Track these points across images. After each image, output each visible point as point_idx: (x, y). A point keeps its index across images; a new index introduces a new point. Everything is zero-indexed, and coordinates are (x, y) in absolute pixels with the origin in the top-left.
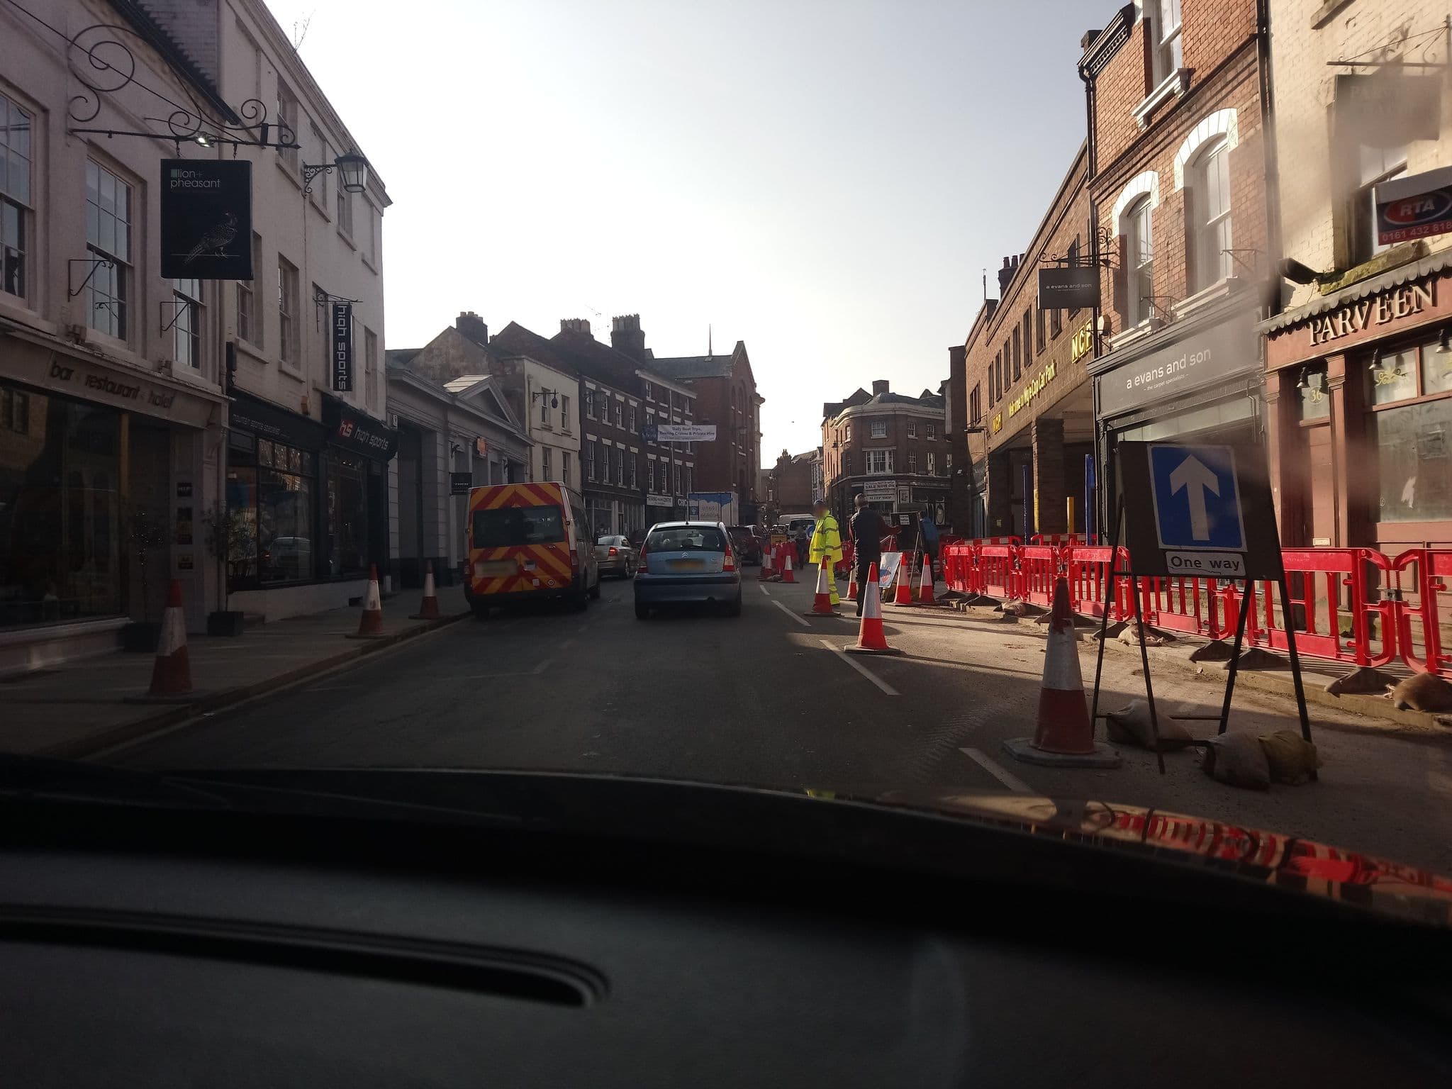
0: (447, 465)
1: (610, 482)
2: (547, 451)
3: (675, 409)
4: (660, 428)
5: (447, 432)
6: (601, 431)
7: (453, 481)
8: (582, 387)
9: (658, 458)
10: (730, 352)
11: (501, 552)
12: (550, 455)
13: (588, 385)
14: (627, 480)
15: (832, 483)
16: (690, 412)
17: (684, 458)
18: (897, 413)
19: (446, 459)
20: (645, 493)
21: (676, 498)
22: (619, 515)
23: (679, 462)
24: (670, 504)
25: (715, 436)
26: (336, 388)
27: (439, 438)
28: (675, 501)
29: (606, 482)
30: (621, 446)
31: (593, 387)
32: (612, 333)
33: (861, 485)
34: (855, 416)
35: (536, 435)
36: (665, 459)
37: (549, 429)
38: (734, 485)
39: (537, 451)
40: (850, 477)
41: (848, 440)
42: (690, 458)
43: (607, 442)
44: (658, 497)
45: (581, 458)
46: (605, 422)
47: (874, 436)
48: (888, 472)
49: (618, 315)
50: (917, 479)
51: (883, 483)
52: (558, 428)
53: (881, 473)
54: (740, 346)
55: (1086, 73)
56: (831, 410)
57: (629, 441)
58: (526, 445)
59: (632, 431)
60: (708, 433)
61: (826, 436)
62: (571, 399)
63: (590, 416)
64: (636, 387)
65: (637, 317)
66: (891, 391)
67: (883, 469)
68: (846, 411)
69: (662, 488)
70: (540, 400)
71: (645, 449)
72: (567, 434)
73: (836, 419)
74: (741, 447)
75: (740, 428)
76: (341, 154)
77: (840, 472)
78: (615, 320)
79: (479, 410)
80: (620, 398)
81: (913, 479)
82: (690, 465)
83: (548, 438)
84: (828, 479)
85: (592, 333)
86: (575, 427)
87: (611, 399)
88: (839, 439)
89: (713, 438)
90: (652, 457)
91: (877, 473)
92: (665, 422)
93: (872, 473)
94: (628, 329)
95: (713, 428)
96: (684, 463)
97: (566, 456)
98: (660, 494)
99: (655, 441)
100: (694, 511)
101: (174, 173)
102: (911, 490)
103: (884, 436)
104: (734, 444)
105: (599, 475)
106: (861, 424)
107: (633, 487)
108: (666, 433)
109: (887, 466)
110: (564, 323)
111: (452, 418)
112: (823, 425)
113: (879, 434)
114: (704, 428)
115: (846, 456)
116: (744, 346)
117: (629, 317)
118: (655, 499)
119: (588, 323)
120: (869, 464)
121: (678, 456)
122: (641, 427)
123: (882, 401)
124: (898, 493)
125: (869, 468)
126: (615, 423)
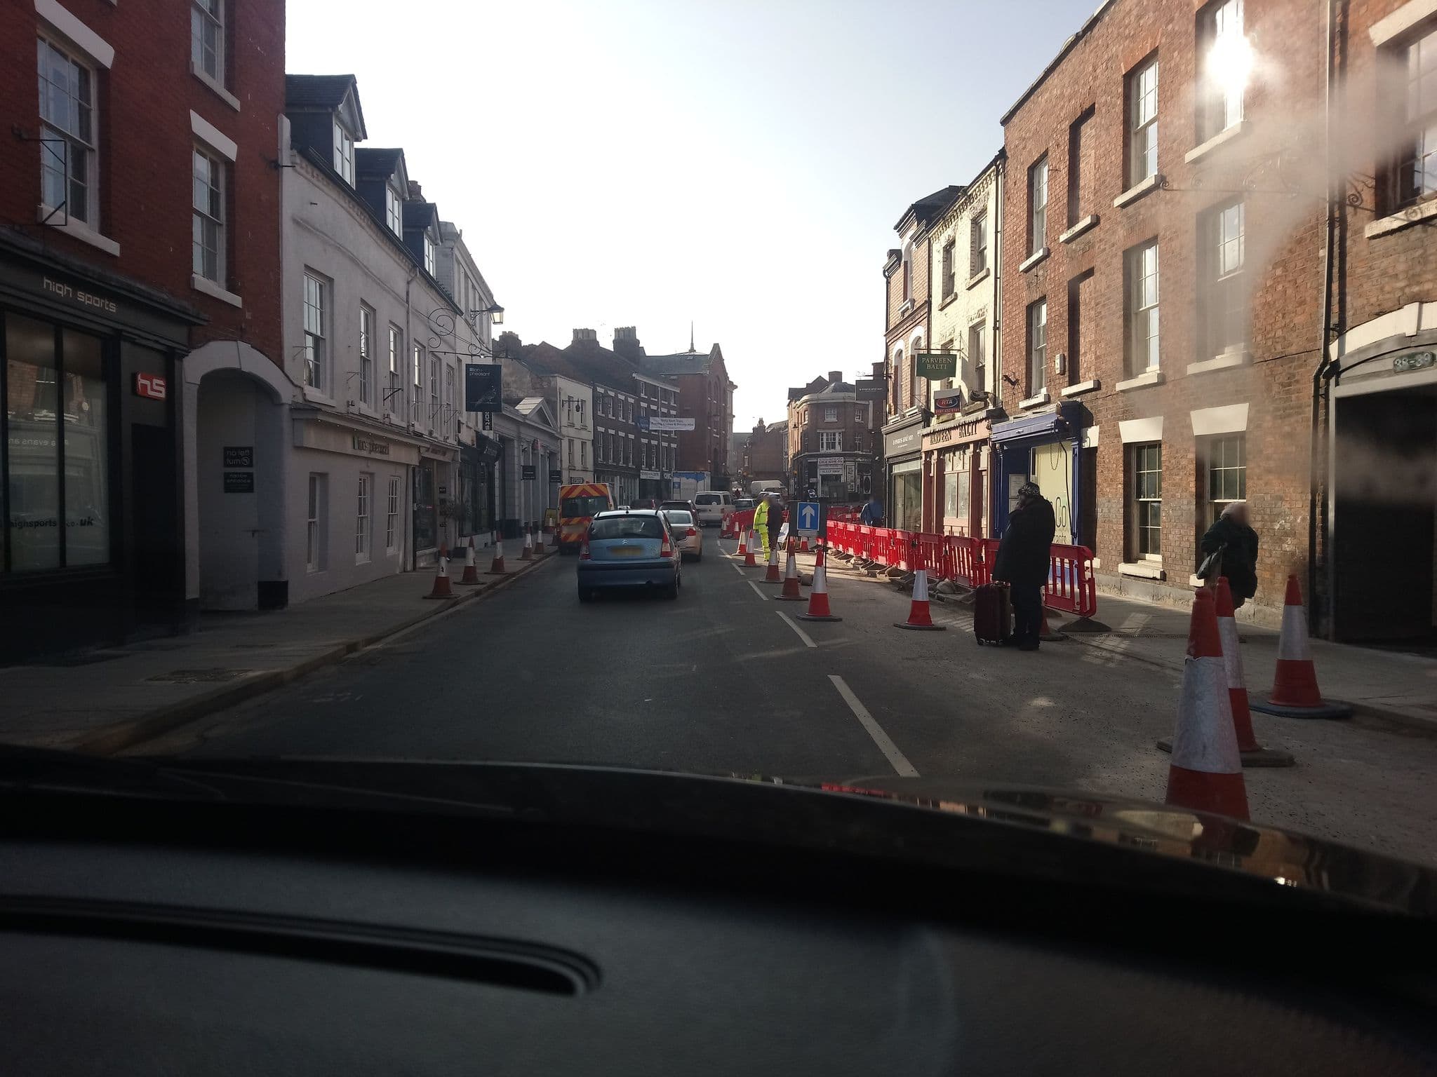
0: (519, 460)
1: (614, 462)
2: (571, 442)
3: (663, 402)
4: (652, 419)
5: (520, 440)
6: (608, 424)
7: (523, 471)
8: (594, 390)
9: (649, 442)
10: (708, 352)
11: (576, 520)
12: (573, 444)
13: (599, 389)
14: (626, 460)
15: (794, 457)
16: (675, 403)
17: (670, 440)
18: (847, 401)
19: (519, 457)
20: (639, 469)
21: (663, 473)
22: (620, 487)
23: (665, 444)
24: (658, 478)
25: (694, 427)
26: (484, 429)
27: (516, 444)
28: (662, 476)
29: (610, 462)
30: (622, 434)
31: (602, 391)
32: (613, 341)
33: (816, 460)
34: (812, 402)
35: (564, 431)
36: (654, 442)
37: (572, 425)
38: (709, 461)
39: (565, 443)
40: (806, 453)
41: (806, 422)
42: (673, 441)
43: (612, 432)
44: (650, 472)
45: (593, 444)
46: (610, 416)
47: (827, 420)
48: (838, 449)
49: (619, 326)
50: (862, 456)
51: (833, 459)
52: (578, 425)
53: (832, 451)
54: (716, 347)
55: (887, 274)
56: (794, 394)
57: (627, 429)
58: (556, 439)
59: (630, 422)
60: (689, 425)
61: (791, 415)
62: (587, 403)
63: (600, 413)
64: (633, 388)
65: (634, 328)
66: (844, 380)
67: (834, 447)
68: (805, 398)
69: (652, 465)
70: (566, 405)
71: (639, 435)
72: (584, 428)
73: (797, 403)
74: (715, 430)
75: (715, 416)
76: (489, 307)
77: (800, 449)
78: (617, 331)
79: (536, 423)
80: (621, 397)
81: (857, 456)
82: (674, 446)
83: (571, 432)
84: (791, 452)
85: (598, 339)
86: (590, 423)
87: (615, 399)
88: (800, 422)
89: (692, 428)
90: (644, 441)
91: (829, 451)
92: (655, 414)
93: (824, 451)
94: (626, 338)
95: (692, 421)
96: (669, 445)
97: (583, 444)
98: (650, 470)
99: (647, 429)
100: (677, 485)
101: (471, 369)
102: (856, 466)
103: (835, 420)
104: (709, 428)
105: (606, 457)
106: (817, 409)
107: (630, 465)
108: (656, 424)
109: (837, 444)
110: (576, 332)
111: (523, 430)
112: (788, 405)
113: (831, 418)
114: (686, 421)
115: (804, 435)
116: (719, 348)
117: (628, 328)
118: (646, 474)
119: (594, 332)
120: (822, 443)
121: (664, 439)
122: (637, 418)
123: (835, 390)
124: (845, 467)
125: (822, 447)
126: (617, 418)
